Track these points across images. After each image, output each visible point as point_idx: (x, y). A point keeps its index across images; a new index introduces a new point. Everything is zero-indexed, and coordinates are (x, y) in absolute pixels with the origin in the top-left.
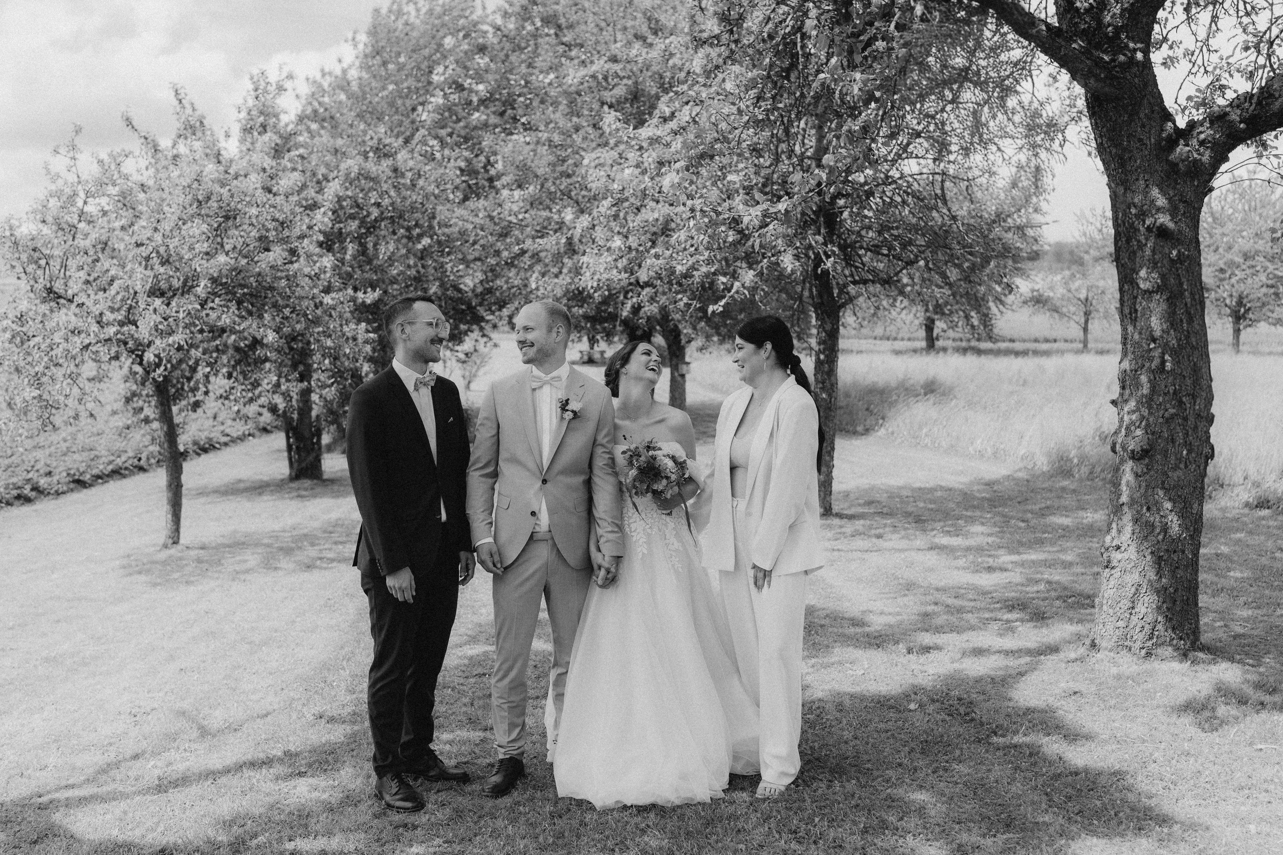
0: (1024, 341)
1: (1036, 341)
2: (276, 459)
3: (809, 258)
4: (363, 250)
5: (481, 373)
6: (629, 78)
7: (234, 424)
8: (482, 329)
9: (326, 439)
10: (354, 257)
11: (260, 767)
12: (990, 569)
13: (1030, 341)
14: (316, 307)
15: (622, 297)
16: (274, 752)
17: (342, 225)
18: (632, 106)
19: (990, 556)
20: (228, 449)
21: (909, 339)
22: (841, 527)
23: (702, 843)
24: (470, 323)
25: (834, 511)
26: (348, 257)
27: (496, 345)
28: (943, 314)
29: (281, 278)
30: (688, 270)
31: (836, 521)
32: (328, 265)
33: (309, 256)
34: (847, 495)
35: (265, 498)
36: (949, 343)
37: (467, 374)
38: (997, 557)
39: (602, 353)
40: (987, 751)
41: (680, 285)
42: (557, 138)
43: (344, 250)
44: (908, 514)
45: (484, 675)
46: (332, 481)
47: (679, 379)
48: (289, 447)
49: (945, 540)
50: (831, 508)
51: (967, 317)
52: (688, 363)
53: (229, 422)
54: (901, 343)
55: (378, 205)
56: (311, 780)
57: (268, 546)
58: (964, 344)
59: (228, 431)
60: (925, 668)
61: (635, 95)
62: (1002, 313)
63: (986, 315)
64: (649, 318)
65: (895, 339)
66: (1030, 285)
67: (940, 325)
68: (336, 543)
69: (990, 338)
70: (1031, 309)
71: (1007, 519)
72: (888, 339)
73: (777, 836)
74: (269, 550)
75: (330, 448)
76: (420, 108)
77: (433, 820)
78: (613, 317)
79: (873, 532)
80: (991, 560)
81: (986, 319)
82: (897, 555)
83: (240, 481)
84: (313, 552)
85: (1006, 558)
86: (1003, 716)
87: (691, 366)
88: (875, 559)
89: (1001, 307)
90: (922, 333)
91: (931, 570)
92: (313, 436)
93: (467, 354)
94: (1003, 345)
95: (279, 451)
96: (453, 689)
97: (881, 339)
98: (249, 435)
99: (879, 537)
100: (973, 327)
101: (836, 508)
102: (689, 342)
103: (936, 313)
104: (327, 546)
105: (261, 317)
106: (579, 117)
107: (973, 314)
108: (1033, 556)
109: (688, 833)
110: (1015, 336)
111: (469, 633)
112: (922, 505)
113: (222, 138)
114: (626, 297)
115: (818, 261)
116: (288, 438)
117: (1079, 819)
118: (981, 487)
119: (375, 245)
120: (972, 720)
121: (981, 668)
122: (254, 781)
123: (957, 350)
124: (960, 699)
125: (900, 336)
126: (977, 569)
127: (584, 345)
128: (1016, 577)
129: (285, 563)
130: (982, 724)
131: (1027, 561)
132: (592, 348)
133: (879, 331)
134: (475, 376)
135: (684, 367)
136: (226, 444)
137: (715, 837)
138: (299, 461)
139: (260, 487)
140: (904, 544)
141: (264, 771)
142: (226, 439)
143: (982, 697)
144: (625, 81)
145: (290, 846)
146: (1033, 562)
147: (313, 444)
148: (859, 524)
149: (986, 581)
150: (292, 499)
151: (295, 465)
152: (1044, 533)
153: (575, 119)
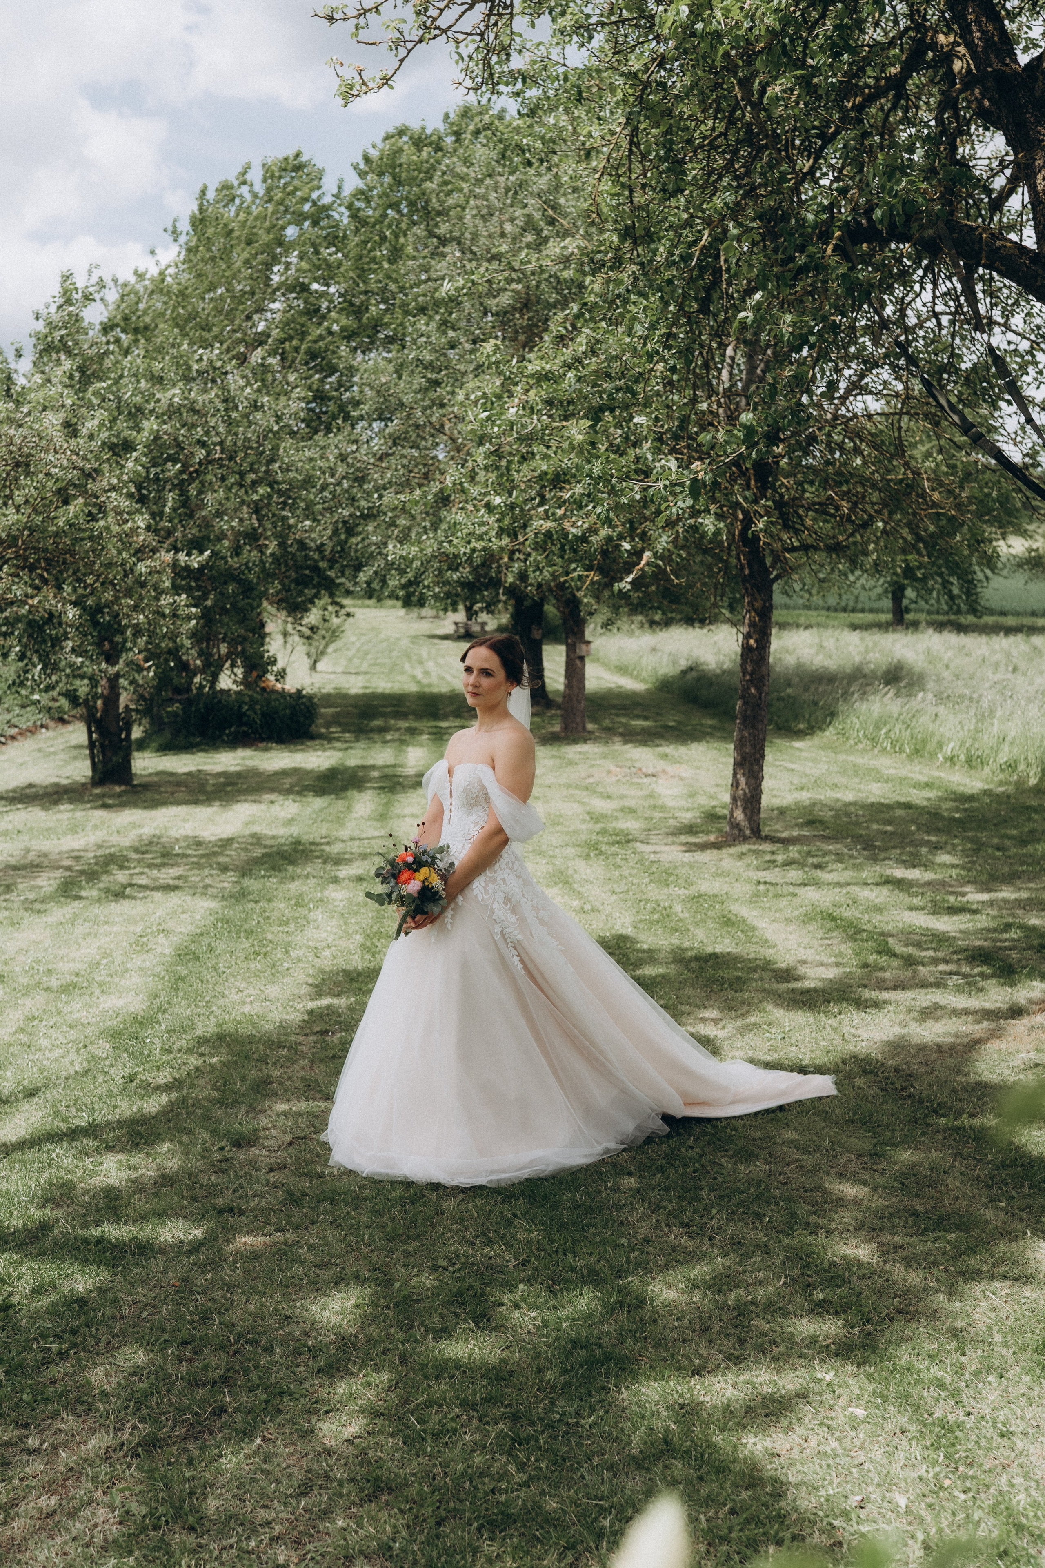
0: (1017, 614)
1: (1033, 614)
2: (75, 758)
3: (736, 517)
4: (185, 502)
5: (330, 650)
6: (519, 281)
7: (23, 711)
8: (332, 595)
9: (137, 733)
10: (174, 510)
11: (61, 1140)
12: (953, 910)
13: (1025, 614)
14: (126, 575)
15: (506, 560)
16: (77, 1122)
17: (158, 470)
18: (522, 317)
19: (952, 893)
20: (16, 743)
21: (871, 611)
22: (773, 853)
23: (577, 1236)
24: (318, 586)
25: (763, 834)
26: (167, 510)
27: (348, 615)
28: (914, 578)
29: (82, 539)
30: (584, 534)
31: (767, 847)
32: (142, 525)
33: (119, 512)
34: (782, 812)
35: (62, 807)
36: (922, 617)
37: (313, 650)
38: (964, 895)
39: (483, 624)
40: (924, 1134)
41: (575, 551)
42: (427, 357)
43: (160, 500)
44: (857, 839)
45: (327, 1032)
46: (145, 787)
47: (578, 662)
48: (91, 745)
49: (899, 873)
50: (759, 831)
51: (946, 584)
52: (589, 643)
53: (17, 710)
54: (861, 615)
55: (202, 444)
56: (120, 1156)
57: (68, 868)
58: (941, 618)
59: (15, 721)
60: (859, 1032)
61: (526, 303)
62: (987, 578)
63: (971, 582)
64: (540, 585)
65: (853, 610)
66: (1027, 544)
67: (910, 593)
68: (150, 866)
69: (974, 611)
70: (1027, 575)
71: (978, 847)
72: (845, 610)
73: (666, 1230)
74: (68, 874)
75: (142, 745)
76: (256, 317)
77: (263, 1203)
78: (496, 583)
79: (811, 860)
80: (952, 899)
81: (970, 586)
82: (837, 890)
83: (30, 786)
84: (121, 877)
85: (975, 896)
86: (947, 1091)
87: (592, 646)
88: (811, 894)
89: (988, 572)
90: (887, 603)
91: (879, 909)
92: (121, 730)
93: (312, 629)
94: (989, 620)
95: (79, 747)
96: (290, 1048)
97: (836, 610)
98: (42, 726)
99: (818, 866)
100: (952, 597)
101: (766, 830)
102: (591, 614)
103: (906, 578)
104: (137, 871)
105: (59, 588)
106: (454, 330)
107: (954, 580)
108: (1006, 893)
109: (562, 1225)
110: (1008, 608)
111: (310, 981)
112: (875, 826)
113: (11, 357)
114: (511, 559)
115: (748, 522)
116: (90, 733)
117: (1025, 1216)
118: (950, 804)
119: (200, 492)
120: (910, 1096)
121: (926, 1034)
122: (54, 1155)
123: (930, 624)
124: (897, 1070)
125: (860, 606)
126: (938, 909)
127: (460, 616)
128: (983, 921)
129: (90, 892)
130: (921, 1101)
131: (996, 900)
132: (469, 619)
133: (832, 601)
134: (323, 653)
135: (584, 647)
136: (13, 738)
137: (592, 1230)
138: (104, 762)
139: (56, 793)
140: (848, 875)
141: (65, 1144)
142: (14, 731)
143: (924, 1069)
144: (514, 286)
145: (96, 1232)
146: (1005, 901)
147: (122, 740)
148: (794, 852)
149: (945, 924)
150: (96, 808)
151: (100, 766)
152: (1022, 864)
153: (451, 333)
